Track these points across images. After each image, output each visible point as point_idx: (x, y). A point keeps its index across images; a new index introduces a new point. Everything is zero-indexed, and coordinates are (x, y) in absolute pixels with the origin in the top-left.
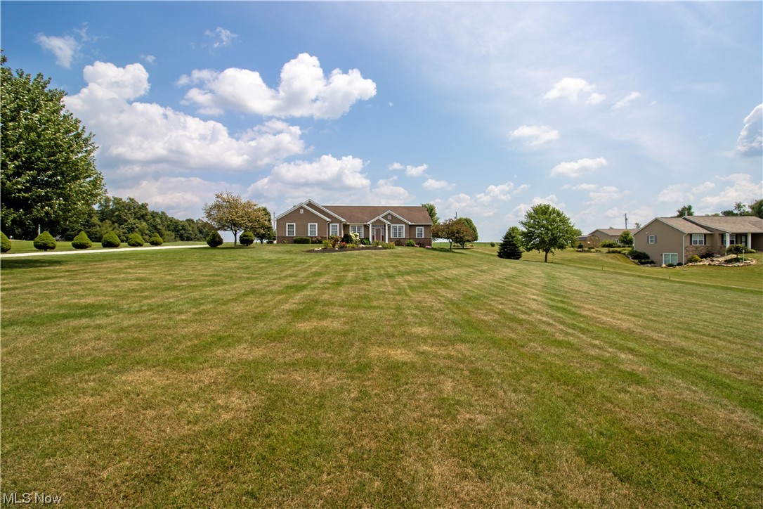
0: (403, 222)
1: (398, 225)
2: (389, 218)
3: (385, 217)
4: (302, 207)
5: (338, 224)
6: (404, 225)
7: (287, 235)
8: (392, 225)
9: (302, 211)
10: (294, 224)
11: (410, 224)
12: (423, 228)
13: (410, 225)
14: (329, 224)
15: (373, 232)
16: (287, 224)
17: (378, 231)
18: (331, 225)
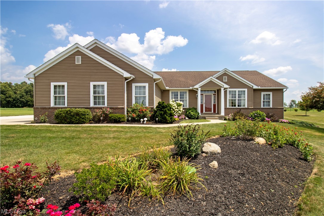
0: (245, 86)
1: (237, 90)
2: (225, 79)
3: (220, 78)
4: (78, 53)
5: (147, 85)
6: (246, 90)
7: (52, 105)
8: (228, 90)
9: (78, 60)
10: (65, 84)
11: (255, 87)
12: (271, 93)
13: (255, 90)
14: (129, 84)
15: (202, 100)
16: (53, 84)
17: (208, 98)
18: (134, 85)
